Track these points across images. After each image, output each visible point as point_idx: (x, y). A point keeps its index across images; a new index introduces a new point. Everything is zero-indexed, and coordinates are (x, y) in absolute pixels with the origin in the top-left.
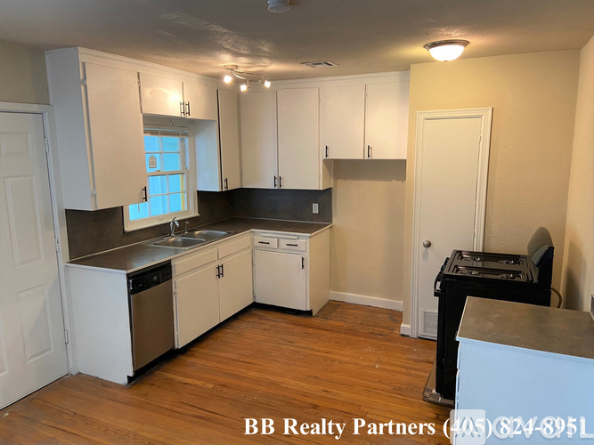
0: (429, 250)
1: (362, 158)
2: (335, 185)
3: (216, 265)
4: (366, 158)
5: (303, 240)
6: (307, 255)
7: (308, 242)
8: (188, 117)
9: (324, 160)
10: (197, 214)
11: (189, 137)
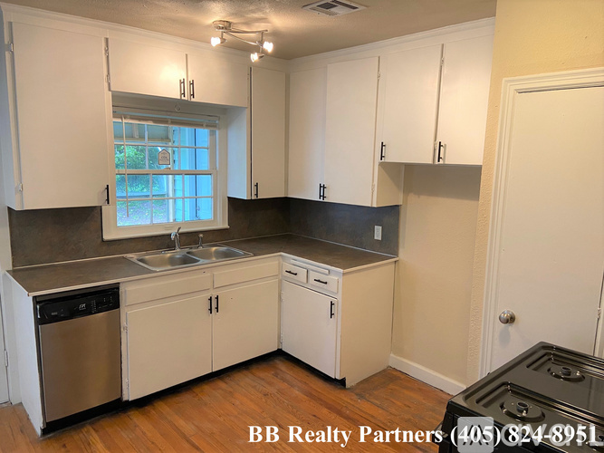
0: (511, 328)
1: (431, 162)
2: (405, 201)
3: (208, 295)
4: (437, 163)
5: (334, 276)
6: (339, 299)
7: (341, 281)
8: (193, 100)
9: (381, 164)
10: (226, 226)
11: (219, 129)
